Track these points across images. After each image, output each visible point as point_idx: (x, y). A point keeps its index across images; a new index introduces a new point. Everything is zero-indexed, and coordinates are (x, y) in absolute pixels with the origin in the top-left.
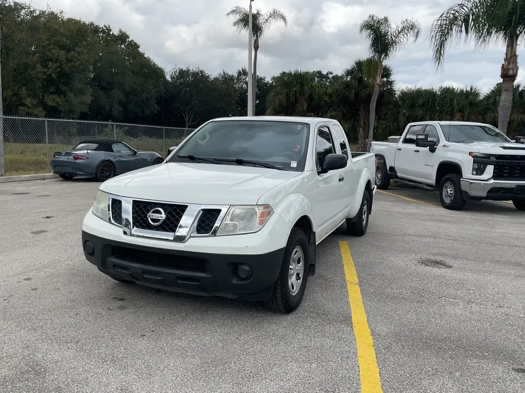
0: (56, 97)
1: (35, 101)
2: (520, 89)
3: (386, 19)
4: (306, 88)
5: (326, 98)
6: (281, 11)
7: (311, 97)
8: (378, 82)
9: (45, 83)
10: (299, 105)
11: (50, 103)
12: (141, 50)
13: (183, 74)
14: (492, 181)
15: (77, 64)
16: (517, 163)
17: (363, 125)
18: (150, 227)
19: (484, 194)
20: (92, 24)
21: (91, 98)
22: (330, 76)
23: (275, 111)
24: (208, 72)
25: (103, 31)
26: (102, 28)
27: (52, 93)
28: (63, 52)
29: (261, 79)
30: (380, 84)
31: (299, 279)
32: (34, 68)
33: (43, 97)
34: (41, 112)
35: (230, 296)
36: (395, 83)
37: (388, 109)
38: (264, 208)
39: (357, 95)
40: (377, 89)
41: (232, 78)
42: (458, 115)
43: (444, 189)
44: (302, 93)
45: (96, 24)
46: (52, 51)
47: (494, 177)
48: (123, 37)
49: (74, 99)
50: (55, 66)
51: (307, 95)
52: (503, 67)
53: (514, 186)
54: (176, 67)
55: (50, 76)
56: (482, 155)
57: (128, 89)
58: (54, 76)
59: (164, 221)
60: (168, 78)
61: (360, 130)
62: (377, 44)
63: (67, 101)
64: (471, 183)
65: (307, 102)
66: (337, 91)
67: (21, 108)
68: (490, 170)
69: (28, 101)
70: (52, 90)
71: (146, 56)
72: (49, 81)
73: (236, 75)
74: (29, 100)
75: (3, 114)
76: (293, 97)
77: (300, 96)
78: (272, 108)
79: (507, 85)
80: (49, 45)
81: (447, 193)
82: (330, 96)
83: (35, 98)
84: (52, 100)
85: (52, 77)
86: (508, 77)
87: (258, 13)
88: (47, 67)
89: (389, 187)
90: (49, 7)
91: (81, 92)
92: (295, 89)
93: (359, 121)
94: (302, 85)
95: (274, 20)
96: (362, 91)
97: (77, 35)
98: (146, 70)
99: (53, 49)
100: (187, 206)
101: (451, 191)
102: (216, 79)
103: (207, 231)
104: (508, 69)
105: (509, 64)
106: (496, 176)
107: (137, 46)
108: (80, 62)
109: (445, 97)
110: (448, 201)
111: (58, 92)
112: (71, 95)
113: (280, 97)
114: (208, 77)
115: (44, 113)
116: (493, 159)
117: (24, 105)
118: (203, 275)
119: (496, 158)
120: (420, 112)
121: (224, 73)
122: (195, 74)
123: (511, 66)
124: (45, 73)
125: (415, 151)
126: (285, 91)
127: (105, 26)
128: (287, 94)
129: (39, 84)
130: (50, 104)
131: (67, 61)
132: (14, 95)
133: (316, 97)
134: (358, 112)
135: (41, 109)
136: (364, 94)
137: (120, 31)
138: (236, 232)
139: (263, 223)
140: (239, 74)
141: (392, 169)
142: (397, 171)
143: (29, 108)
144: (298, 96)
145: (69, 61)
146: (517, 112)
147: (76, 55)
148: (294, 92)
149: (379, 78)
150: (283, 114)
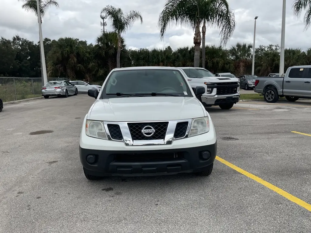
2: (189, 49)
3: (120, 10)
4: (74, 48)
5: (88, 55)
7: (78, 54)
8: (119, 46)
10: (71, 60)
14: (216, 96)
16: (226, 86)
18: (144, 138)
19: (214, 103)
22: (78, 41)
23: (54, 63)
29: (30, 42)
36: (126, 46)
39: (106, 53)
40: (119, 50)
41: (9, 42)
42: (161, 63)
44: (72, 52)
47: (217, 94)
51: (75, 53)
52: (194, 38)
53: (226, 98)
56: (210, 84)
62: (117, 24)
64: (207, 98)
65: (76, 57)
68: (215, 90)
73: (12, 40)
76: (66, 55)
78: (52, 61)
79: (197, 48)
86: (197, 43)
92: (67, 49)
93: (109, 68)
100: (168, 122)
103: (183, 135)
104: (197, 39)
105: (197, 37)
106: (218, 93)
109: (153, 54)
113: (58, 54)
116: (216, 85)
119: (217, 84)
120: (142, 62)
123: (198, 38)
126: (60, 51)
128: (62, 53)
133: (81, 54)
136: (110, 52)
138: (198, 133)
139: (208, 126)
140: (14, 39)
144: (69, 53)
146: (189, 61)
148: (67, 51)
149: (120, 44)
150: (60, 65)
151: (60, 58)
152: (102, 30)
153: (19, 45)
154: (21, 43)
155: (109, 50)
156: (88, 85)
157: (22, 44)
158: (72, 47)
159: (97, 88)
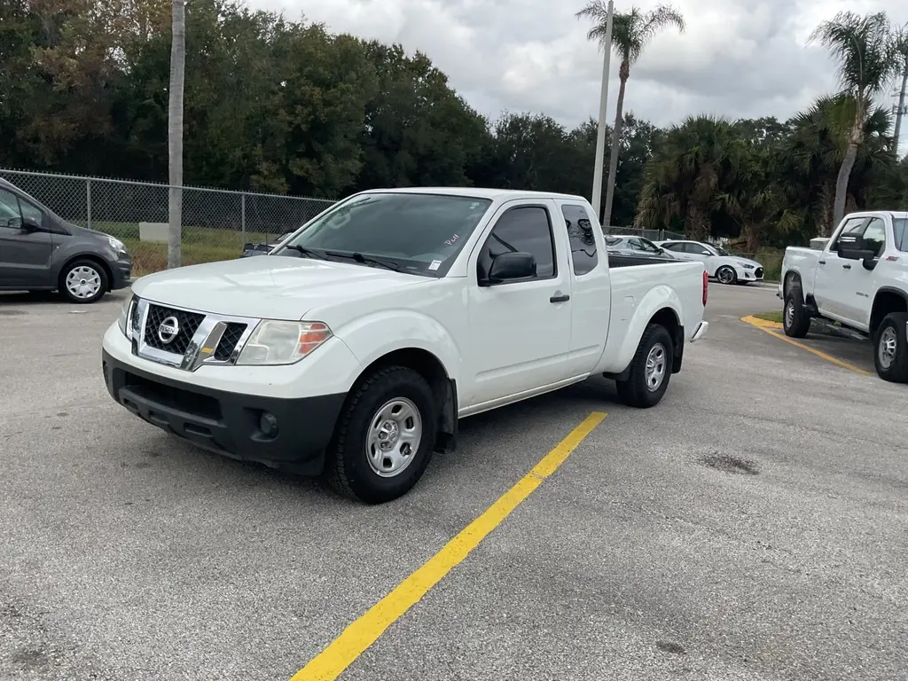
0: (305, 162)
1: (275, 168)
3: (880, 18)
4: (718, 147)
5: (757, 168)
6: (673, 8)
7: (726, 164)
8: (854, 138)
9: (289, 140)
10: (701, 180)
11: (297, 171)
12: (450, 85)
13: (517, 125)
15: (339, 109)
17: (826, 219)
18: (160, 346)
20: (375, 43)
21: (359, 165)
23: (658, 189)
24: (559, 122)
25: (391, 56)
26: (390, 49)
27: (300, 156)
28: (317, 90)
29: (659, 131)
30: (859, 141)
31: (409, 453)
32: (276, 114)
33: (287, 161)
34: (282, 184)
35: (269, 464)
37: (879, 190)
38: (313, 327)
39: (816, 160)
40: (851, 152)
43: (882, 342)
44: (709, 158)
45: (381, 43)
46: (303, 88)
48: (421, 64)
49: (333, 165)
50: (306, 111)
51: (718, 161)
54: (507, 113)
55: (298, 126)
57: (422, 150)
58: (304, 127)
59: (177, 337)
60: (493, 132)
61: (820, 229)
62: (857, 66)
63: (321, 168)
65: (719, 175)
66: (777, 155)
67: (254, 177)
69: (264, 167)
70: (301, 150)
71: (456, 95)
72: (297, 136)
73: (613, 125)
74: (265, 165)
75: (184, 183)
76: (690, 165)
77: (705, 161)
78: (653, 183)
80: (298, 78)
81: (886, 349)
82: (765, 163)
83: (274, 162)
84: (299, 166)
85: (301, 129)
87: (634, 14)
88: (294, 113)
89: (808, 334)
90: (305, 17)
91: (345, 154)
92: (695, 149)
93: (820, 210)
94: (711, 143)
95: (660, 27)
96: (827, 155)
97: (342, 63)
98: (454, 120)
99: (304, 85)
100: (204, 316)
101: (892, 344)
102: (576, 133)
103: (226, 356)
107: (443, 78)
108: (342, 106)
110: (886, 363)
111: (310, 154)
112: (329, 158)
113: (667, 163)
114: (560, 131)
115: (286, 187)
117: (259, 173)
118: (214, 423)
121: (591, 122)
122: (538, 125)
124: (290, 123)
125: (845, 267)
126: (677, 153)
127: (394, 46)
128: (681, 159)
129: (280, 141)
130: (295, 172)
131: (324, 105)
132: (245, 156)
133: (735, 164)
134: (819, 194)
135: (283, 180)
136: (829, 160)
137: (418, 54)
138: (264, 360)
139: (306, 350)
141: (811, 299)
142: (817, 304)
143: (265, 177)
144: (700, 161)
145: (327, 103)
147: (338, 94)
148: (693, 155)
149: (857, 131)
150: (673, 195)
151: (674, 175)
152: (895, 90)
153: (630, 138)
154: (633, 133)
155: (825, 153)
156: (712, 254)
157: (638, 135)
158: (713, 143)
159: (738, 266)
